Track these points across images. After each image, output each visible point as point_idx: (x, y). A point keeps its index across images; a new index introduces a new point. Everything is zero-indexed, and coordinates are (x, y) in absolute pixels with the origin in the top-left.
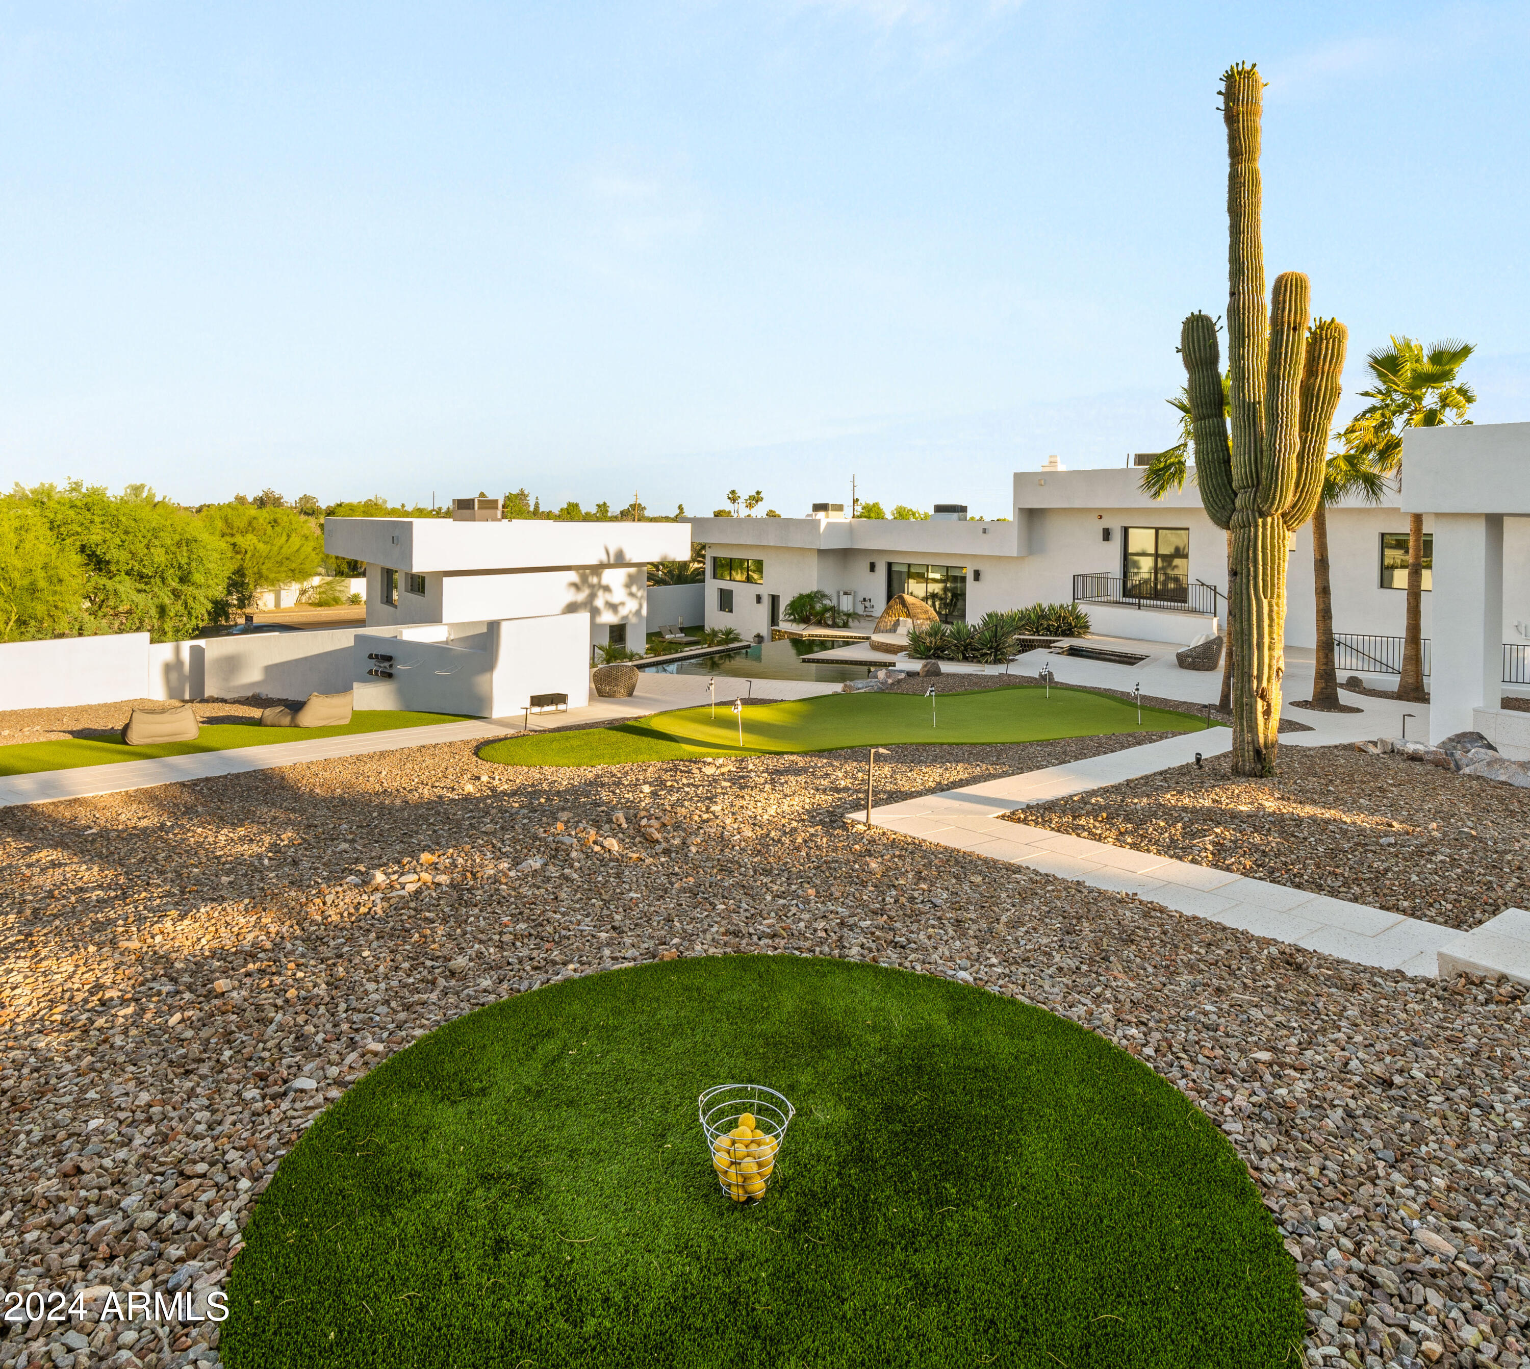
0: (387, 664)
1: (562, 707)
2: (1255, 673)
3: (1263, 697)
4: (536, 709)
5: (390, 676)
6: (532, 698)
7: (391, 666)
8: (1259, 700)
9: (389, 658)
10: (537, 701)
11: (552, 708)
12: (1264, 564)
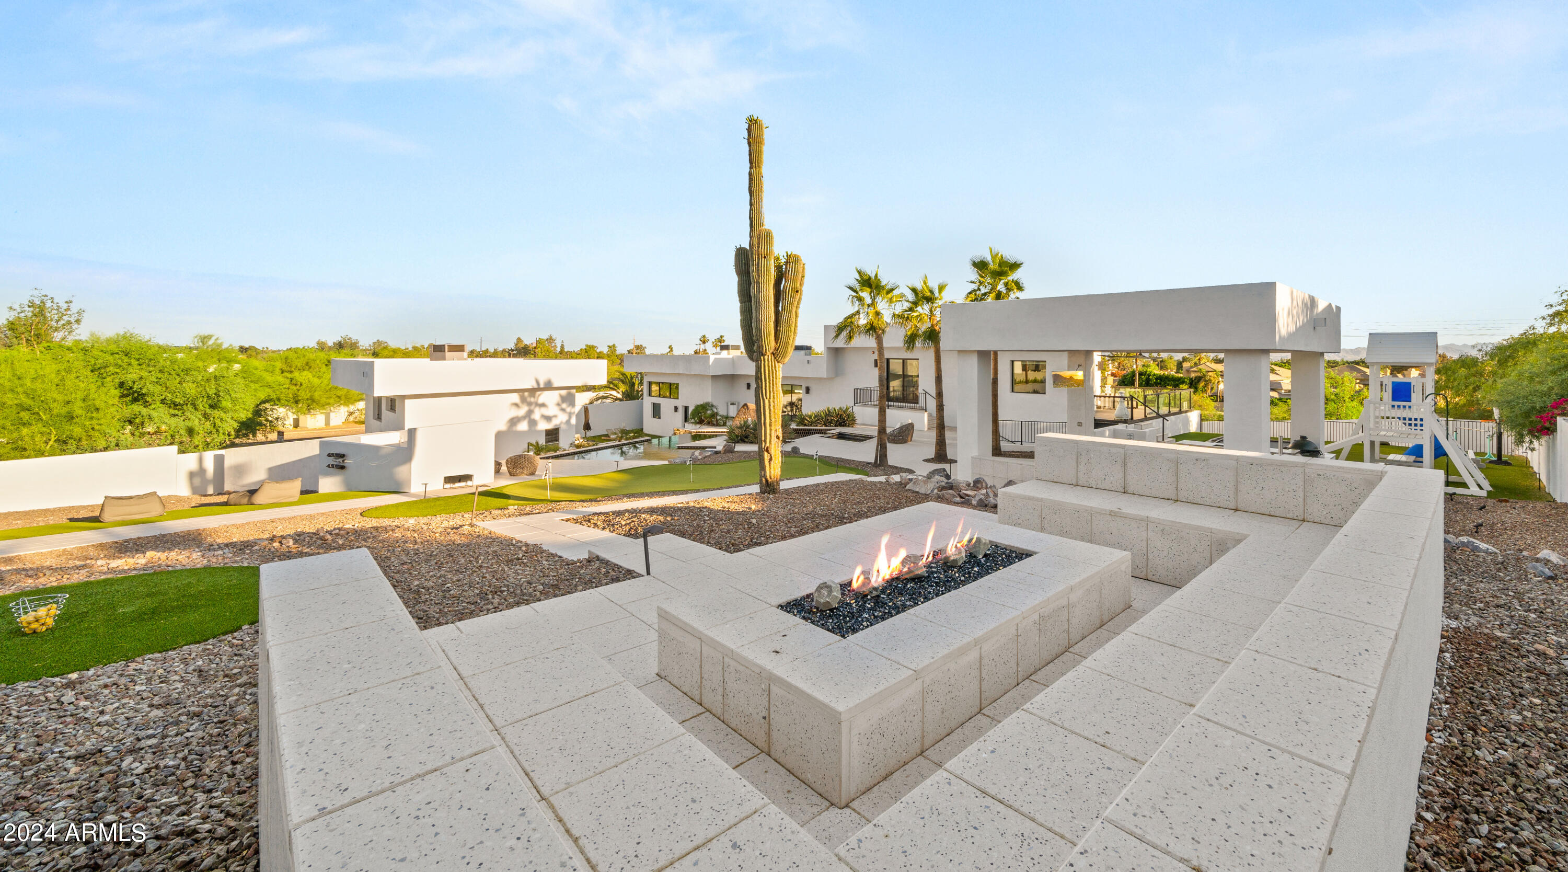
0: (341, 460)
1: (469, 483)
2: (763, 439)
3: (767, 451)
4: (448, 486)
5: (343, 468)
6: (445, 478)
7: (343, 461)
8: (766, 453)
9: (342, 456)
10: (449, 480)
11: (462, 484)
12: (765, 381)
